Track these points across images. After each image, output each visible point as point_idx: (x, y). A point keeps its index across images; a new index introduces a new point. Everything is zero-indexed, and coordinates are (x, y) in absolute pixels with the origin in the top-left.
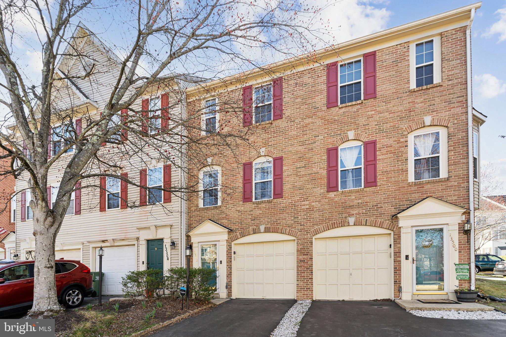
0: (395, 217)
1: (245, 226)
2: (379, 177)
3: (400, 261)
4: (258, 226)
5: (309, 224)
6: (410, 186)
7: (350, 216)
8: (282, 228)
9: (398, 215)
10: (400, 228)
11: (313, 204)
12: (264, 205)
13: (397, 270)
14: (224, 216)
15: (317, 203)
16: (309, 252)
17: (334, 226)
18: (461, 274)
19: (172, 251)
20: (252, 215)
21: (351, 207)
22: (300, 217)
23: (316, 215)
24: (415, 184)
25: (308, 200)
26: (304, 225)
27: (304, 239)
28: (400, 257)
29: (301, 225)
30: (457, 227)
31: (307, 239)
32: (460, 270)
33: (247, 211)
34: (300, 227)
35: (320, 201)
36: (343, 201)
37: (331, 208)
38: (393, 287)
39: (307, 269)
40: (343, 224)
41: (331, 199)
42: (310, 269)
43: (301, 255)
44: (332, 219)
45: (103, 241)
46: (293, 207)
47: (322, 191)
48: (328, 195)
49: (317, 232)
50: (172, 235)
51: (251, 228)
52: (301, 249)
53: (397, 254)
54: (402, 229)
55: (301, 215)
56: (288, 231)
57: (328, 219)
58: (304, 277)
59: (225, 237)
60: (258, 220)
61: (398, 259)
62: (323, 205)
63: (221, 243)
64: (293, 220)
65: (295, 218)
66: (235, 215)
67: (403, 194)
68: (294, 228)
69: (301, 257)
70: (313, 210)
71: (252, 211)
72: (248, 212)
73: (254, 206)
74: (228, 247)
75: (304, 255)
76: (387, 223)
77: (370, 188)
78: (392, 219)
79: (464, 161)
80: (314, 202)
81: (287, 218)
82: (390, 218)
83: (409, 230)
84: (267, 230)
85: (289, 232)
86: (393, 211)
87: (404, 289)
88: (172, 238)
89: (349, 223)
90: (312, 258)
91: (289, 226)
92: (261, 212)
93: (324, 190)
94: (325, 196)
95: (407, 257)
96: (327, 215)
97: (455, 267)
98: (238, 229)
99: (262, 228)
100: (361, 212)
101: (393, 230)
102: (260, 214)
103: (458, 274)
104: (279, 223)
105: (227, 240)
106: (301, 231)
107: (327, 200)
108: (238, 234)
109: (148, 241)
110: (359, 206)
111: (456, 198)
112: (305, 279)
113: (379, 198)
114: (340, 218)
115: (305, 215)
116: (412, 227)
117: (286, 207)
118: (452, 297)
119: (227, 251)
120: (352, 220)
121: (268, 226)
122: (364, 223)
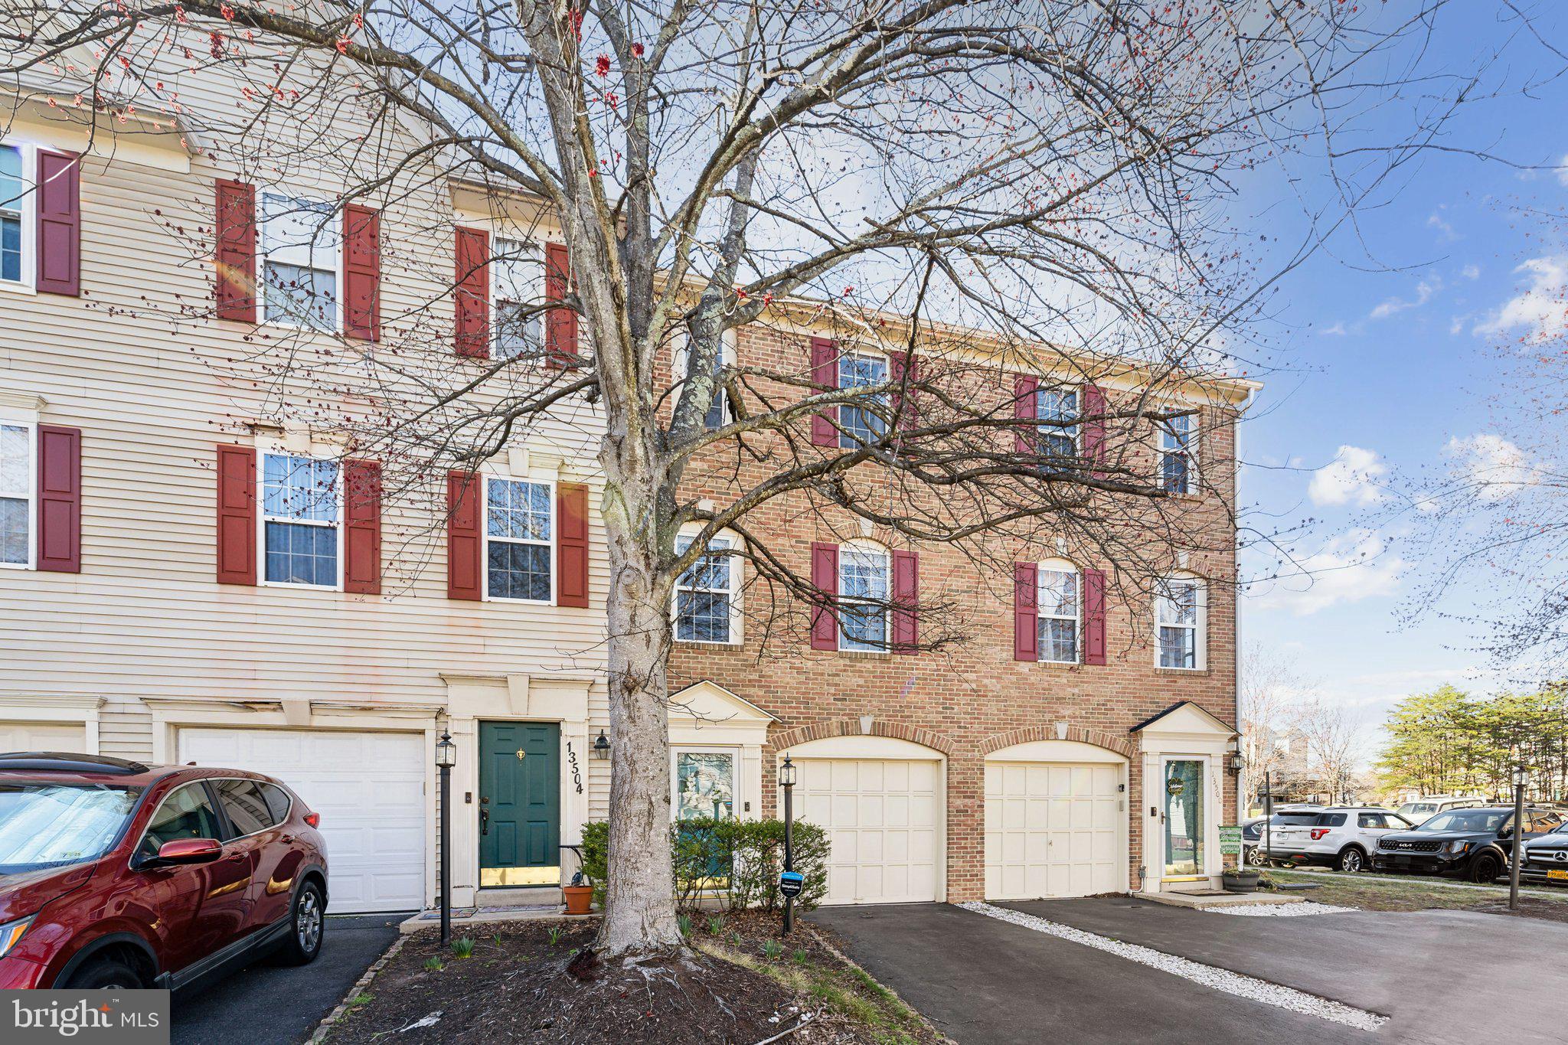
0: (1136, 730)
1: (819, 714)
2: (1109, 648)
3: (1140, 818)
4: (855, 717)
5: (976, 726)
6: (1157, 675)
7: (1060, 718)
8: (916, 730)
9: (1144, 729)
10: (1141, 754)
11: (986, 681)
12: (870, 666)
13: (1136, 836)
14: (755, 676)
15: (994, 680)
16: (976, 792)
17: (1028, 737)
18: (1227, 843)
19: (596, 764)
20: (837, 685)
21: (1060, 700)
22: (956, 707)
23: (992, 708)
24: (1162, 673)
25: (975, 672)
26: (965, 727)
27: (965, 760)
28: (1141, 810)
29: (960, 727)
30: (1220, 762)
31: (973, 760)
32: (1226, 837)
33: (822, 674)
34: (957, 732)
35: (1000, 678)
36: (1046, 685)
37: (1023, 697)
38: (1127, 869)
39: (972, 829)
40: (1046, 735)
41: (1022, 677)
42: (978, 831)
43: (959, 797)
44: (1025, 721)
46: (942, 682)
47: (1004, 655)
48: (1017, 668)
49: (993, 747)
50: (594, 714)
51: (834, 719)
52: (958, 783)
53: (1137, 803)
54: (1145, 757)
55: (959, 704)
56: (929, 737)
57: (1017, 720)
58: (966, 848)
59: (761, 737)
60: (853, 700)
61: (1138, 814)
62: (1007, 687)
63: (747, 753)
64: (942, 713)
65: (946, 708)
66: (788, 680)
67: (1146, 689)
68: (943, 731)
69: (959, 803)
70: (986, 696)
71: (838, 675)
72: (826, 677)
73: (842, 662)
74: (768, 766)
75: (964, 797)
76: (1121, 743)
77: (1094, 667)
78: (1129, 735)
79: (1230, 647)
80: (987, 677)
81: (928, 706)
82: (1126, 733)
83: (1155, 760)
84: (878, 731)
85: (932, 742)
86: (1134, 721)
87: (1148, 872)
88: (595, 722)
89: (1056, 733)
90: (982, 806)
91: (931, 727)
92: (861, 682)
93: (1008, 654)
94: (1012, 669)
95: (1153, 811)
96: (1014, 711)
97: (1218, 832)
98: (796, 718)
99: (866, 723)
100: (1077, 713)
101: (1129, 758)
102: (858, 686)
103: (1223, 844)
104: (908, 717)
105: (763, 746)
106: (960, 741)
107: (1014, 678)
108: (798, 732)
109: (482, 723)
110: (1074, 700)
111: (1218, 709)
112: (968, 853)
113: (1108, 690)
114: (1040, 720)
115: (968, 704)
116: (1162, 753)
117: (926, 679)
119: (763, 776)
120: (1062, 728)
121: (882, 719)
122: (1083, 737)
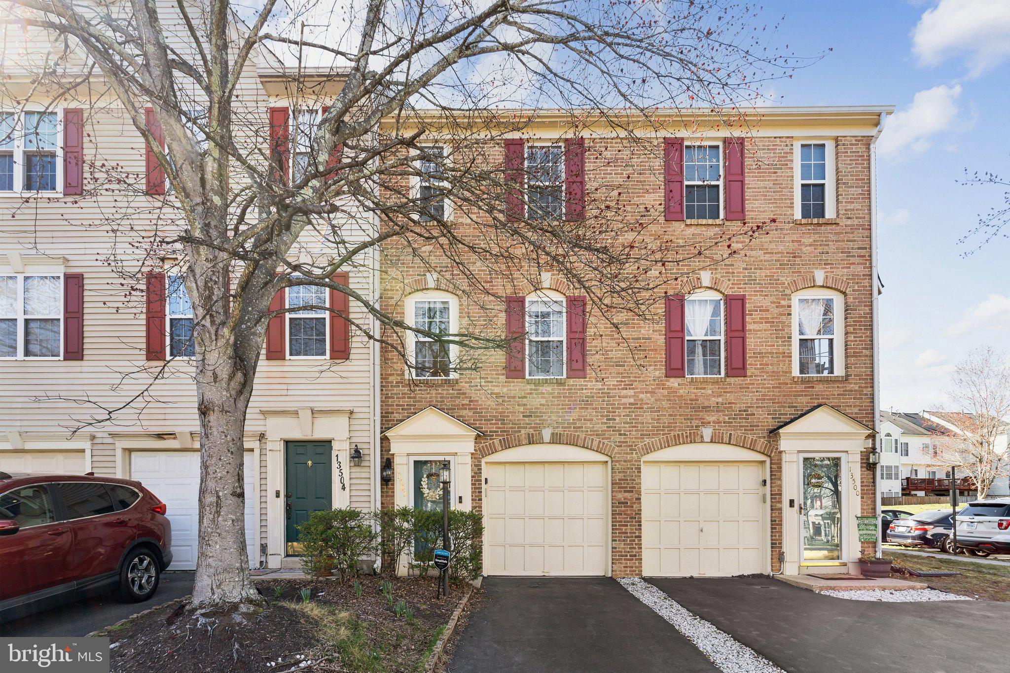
0: (774, 433)
1: (512, 428)
2: (749, 361)
3: (781, 509)
4: (538, 429)
5: (634, 433)
6: (796, 383)
7: (705, 424)
8: (585, 438)
9: (781, 431)
10: (781, 452)
11: (641, 396)
12: (549, 389)
13: (776, 524)
14: (466, 402)
15: (648, 395)
16: (634, 487)
17: (678, 441)
18: (864, 532)
19: (354, 470)
20: (524, 405)
21: (706, 408)
22: (617, 418)
23: (647, 417)
24: (803, 381)
25: (633, 389)
26: (625, 435)
27: (625, 461)
28: (780, 502)
29: (620, 435)
30: (858, 458)
31: (631, 461)
32: (863, 527)
33: (514, 397)
34: (619, 439)
35: (654, 393)
36: (693, 396)
37: (673, 408)
38: (769, 553)
39: (631, 518)
40: (693, 438)
41: (672, 391)
42: (636, 519)
43: (621, 492)
44: (675, 427)
45: (160, 436)
46: (606, 399)
47: (657, 373)
48: (668, 383)
49: (648, 450)
50: (353, 434)
51: (523, 431)
52: (620, 480)
53: (777, 496)
54: (784, 455)
55: (620, 416)
56: (595, 443)
57: (668, 427)
58: (627, 533)
59: (470, 447)
60: (537, 416)
61: (778, 505)
62: (660, 400)
63: (459, 459)
64: (606, 423)
65: (610, 420)
66: (489, 403)
67: (784, 396)
68: (607, 438)
69: (621, 496)
70: (642, 408)
71: (525, 397)
72: (517, 399)
73: (528, 387)
74: (476, 469)
75: (625, 491)
76: (761, 443)
77: (736, 379)
78: (769, 437)
79: (867, 352)
80: (643, 393)
81: (595, 419)
82: (765, 435)
83: (794, 457)
84: (556, 440)
85: (598, 447)
86: (771, 423)
87: (787, 557)
88: (354, 440)
89: (702, 437)
90: (640, 499)
91: (597, 435)
92: (543, 401)
93: (660, 372)
94: (663, 384)
95: (792, 503)
96: (666, 420)
97: (856, 522)
98: (495, 432)
99: (547, 434)
100: (721, 419)
101: (770, 456)
102: (541, 405)
103: (861, 532)
104: (579, 427)
105: (472, 454)
106: (621, 446)
107: (665, 392)
108: (496, 442)
109: (287, 443)
110: (718, 408)
111: (856, 410)
112: (628, 537)
113: (749, 398)
114: (688, 427)
115: (628, 416)
116: (799, 452)
117: (593, 397)
118: (853, 571)
119: (472, 477)
120: (707, 433)
121: (559, 430)
122: (726, 439)
